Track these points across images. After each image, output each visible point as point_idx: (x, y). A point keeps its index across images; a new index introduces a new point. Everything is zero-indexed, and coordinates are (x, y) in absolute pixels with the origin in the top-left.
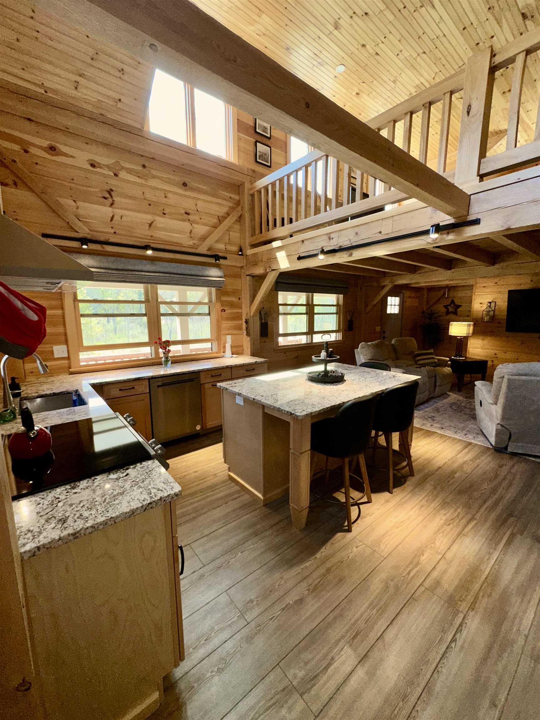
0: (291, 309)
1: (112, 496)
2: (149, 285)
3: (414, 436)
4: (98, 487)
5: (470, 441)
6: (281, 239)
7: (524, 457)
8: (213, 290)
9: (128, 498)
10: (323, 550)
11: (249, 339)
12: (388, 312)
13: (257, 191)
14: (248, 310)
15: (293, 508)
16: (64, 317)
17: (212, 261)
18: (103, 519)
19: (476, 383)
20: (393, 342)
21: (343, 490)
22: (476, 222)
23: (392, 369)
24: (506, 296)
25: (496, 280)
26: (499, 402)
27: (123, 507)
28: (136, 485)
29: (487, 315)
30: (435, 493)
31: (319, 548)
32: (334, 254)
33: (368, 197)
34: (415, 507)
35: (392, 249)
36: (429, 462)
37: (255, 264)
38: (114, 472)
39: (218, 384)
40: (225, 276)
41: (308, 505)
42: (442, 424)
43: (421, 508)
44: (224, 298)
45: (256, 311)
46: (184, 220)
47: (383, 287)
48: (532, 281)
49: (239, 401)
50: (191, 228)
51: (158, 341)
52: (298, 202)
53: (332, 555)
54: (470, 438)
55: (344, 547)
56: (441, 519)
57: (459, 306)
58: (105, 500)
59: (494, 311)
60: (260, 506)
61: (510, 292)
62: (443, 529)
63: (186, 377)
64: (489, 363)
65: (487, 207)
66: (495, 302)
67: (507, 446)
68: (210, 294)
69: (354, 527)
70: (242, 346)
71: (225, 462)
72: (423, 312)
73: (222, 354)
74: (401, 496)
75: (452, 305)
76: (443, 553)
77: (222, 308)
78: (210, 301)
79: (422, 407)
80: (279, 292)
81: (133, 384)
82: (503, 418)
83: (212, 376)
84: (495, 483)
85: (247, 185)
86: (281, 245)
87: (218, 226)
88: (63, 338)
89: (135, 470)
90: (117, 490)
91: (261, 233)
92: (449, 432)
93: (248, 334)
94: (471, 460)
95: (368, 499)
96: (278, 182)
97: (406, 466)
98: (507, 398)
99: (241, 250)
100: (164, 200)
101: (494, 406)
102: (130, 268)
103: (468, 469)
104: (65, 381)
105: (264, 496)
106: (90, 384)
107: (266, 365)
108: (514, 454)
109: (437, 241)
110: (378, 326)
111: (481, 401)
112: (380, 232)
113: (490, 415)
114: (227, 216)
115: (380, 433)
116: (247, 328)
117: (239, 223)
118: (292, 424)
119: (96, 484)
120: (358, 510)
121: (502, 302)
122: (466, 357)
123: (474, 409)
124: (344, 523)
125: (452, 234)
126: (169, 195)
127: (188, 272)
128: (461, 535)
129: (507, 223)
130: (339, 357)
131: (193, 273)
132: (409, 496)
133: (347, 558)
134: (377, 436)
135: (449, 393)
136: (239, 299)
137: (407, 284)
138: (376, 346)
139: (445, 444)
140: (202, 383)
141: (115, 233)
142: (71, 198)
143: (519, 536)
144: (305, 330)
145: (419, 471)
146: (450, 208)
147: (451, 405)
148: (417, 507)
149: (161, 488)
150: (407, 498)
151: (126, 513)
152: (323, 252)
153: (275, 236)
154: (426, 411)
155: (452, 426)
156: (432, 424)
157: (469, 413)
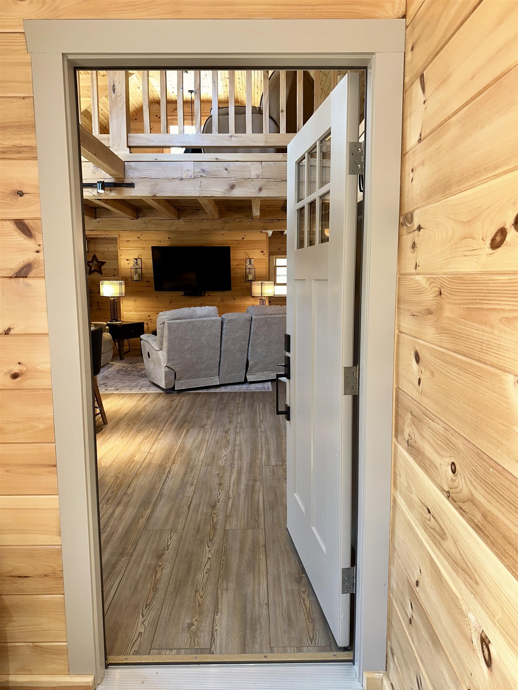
7: (186, 391)
19: (142, 337)
22: (131, 185)
24: (150, 252)
25: (138, 235)
26: (163, 347)
29: (136, 273)
30: (129, 428)
36: (116, 412)
42: (115, 387)
43: (123, 437)
48: (169, 238)
54: (144, 391)
56: (140, 438)
57: (103, 263)
59: (142, 268)
61: (153, 248)
62: (143, 442)
65: (138, 175)
66: (141, 259)
67: (174, 386)
74: (103, 437)
75: (95, 262)
76: (148, 451)
82: (169, 360)
84: (171, 410)
92: (124, 390)
94: (150, 403)
101: (161, 351)
103: (149, 408)
108: (180, 391)
109: (102, 195)
111: (148, 353)
113: (158, 362)
121: (148, 260)
122: (122, 321)
125: (115, 192)
135: (112, 363)
139: (124, 399)
145: (112, 418)
147: (118, 371)
148: (119, 438)
150: (108, 437)
155: (125, 386)
156: (106, 389)
157: (136, 374)
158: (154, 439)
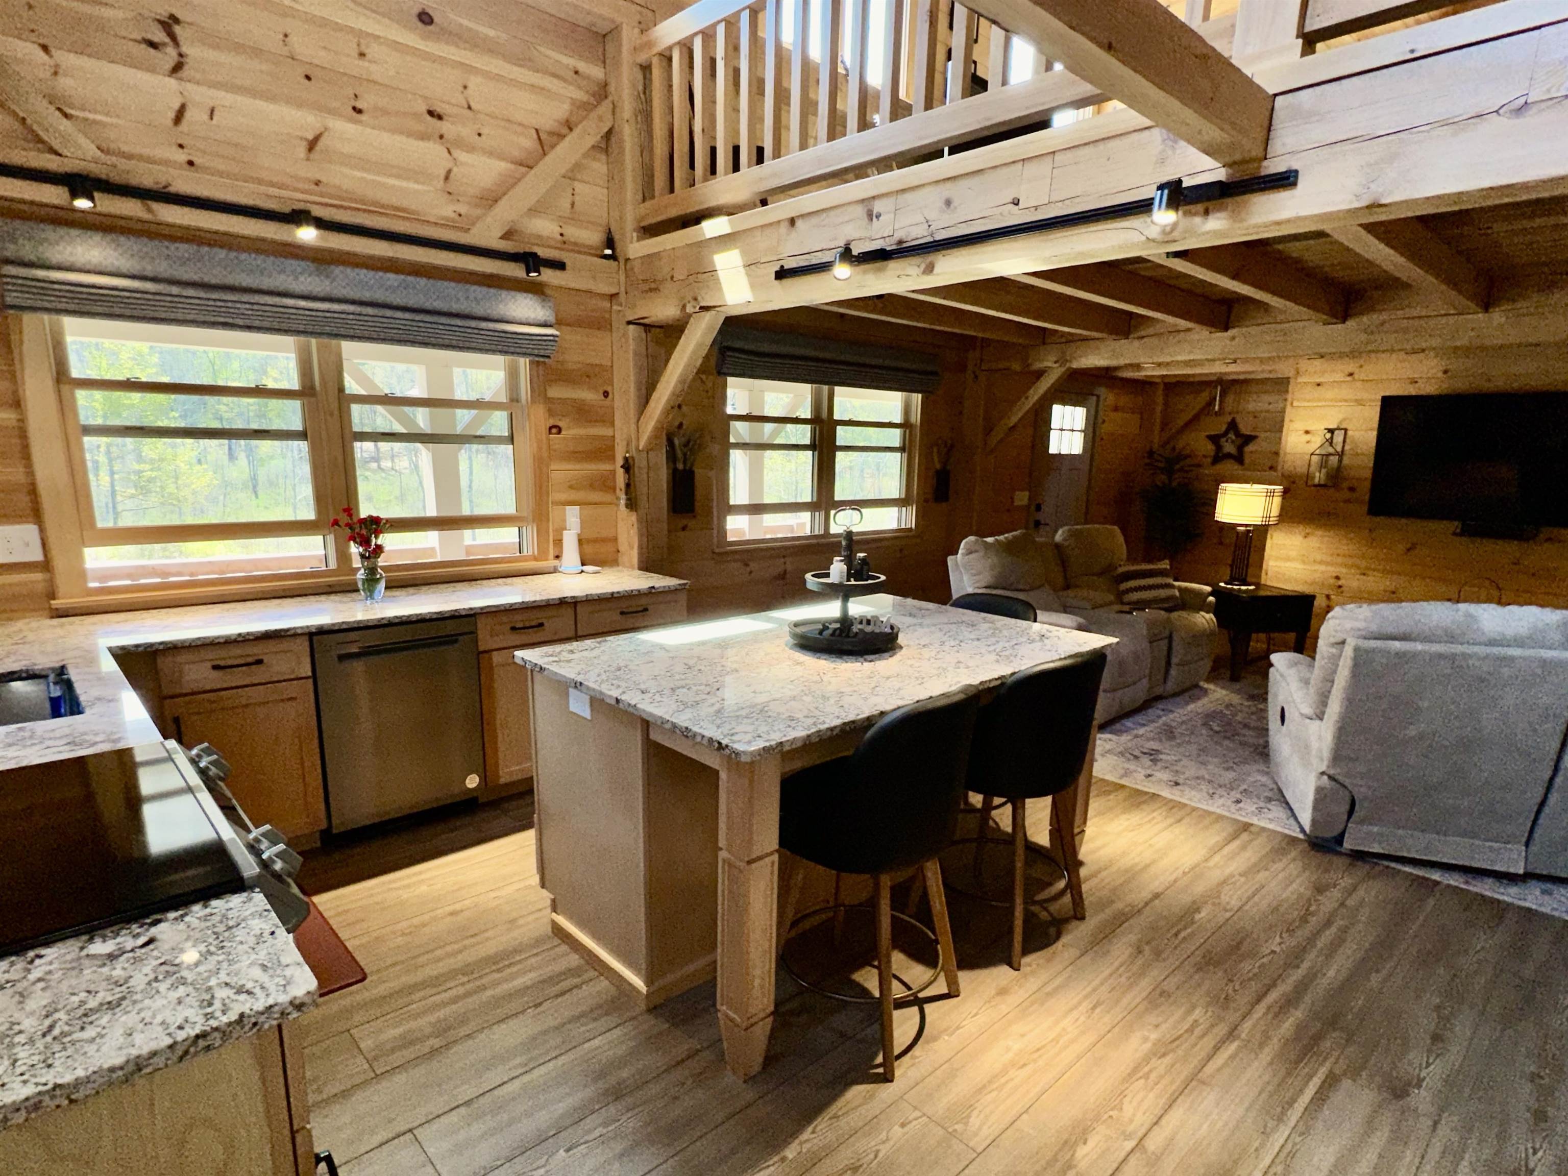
0: (775, 433)
1: (80, 1012)
2: (313, 341)
3: (1094, 805)
4: (41, 985)
5: (1246, 820)
6: (729, 211)
7: (1386, 863)
8: (523, 363)
9: (127, 1019)
10: (806, 1135)
11: (633, 517)
12: (1053, 450)
13: (661, 54)
14: (633, 426)
15: (727, 1016)
16: (22, 433)
17: (516, 271)
18: (29, 1090)
19: (1275, 658)
20: (1059, 537)
21: (876, 963)
22: (1286, 180)
23: (1041, 615)
24: (1376, 411)
25: (1351, 366)
26: (1328, 711)
27: (104, 1049)
28: (168, 974)
29: (1321, 466)
30: (1135, 968)
31: (794, 1134)
32: (878, 265)
33: (985, 89)
34: (1076, 1007)
35: (1048, 253)
36: (1132, 875)
37: (653, 288)
38: (108, 932)
39: (519, 654)
40: (559, 323)
41: (772, 1008)
42: (1176, 772)
43: (1094, 1008)
44: (555, 392)
45: (655, 436)
46: (423, 137)
47: (1039, 374)
48: (1445, 372)
49: (579, 706)
50: (449, 165)
51: (344, 519)
52: (782, 96)
53: (829, 1151)
54: (1248, 812)
55: (872, 1124)
56: (1146, 1039)
57: (1250, 439)
58: (51, 1028)
59: (1341, 455)
60: (638, 1010)
61: (1388, 403)
62: (1146, 1069)
63: (433, 631)
64: (1320, 602)
65: (1318, 133)
66: (1346, 430)
67: (1342, 835)
68: (513, 375)
69: (901, 1069)
70: (615, 540)
71: (543, 886)
72: (1151, 453)
73: (552, 563)
75: (1232, 436)
76: (1140, 1134)
77: (552, 422)
78: (514, 399)
79: (1128, 723)
80: (730, 380)
81: (257, 650)
82: (1337, 757)
83: (513, 629)
84: (1301, 937)
85: (629, 36)
86: (727, 230)
87: (537, 163)
88: (24, 500)
89: (182, 926)
90: (100, 995)
91: (672, 191)
92: (1193, 794)
93: (632, 504)
94: (1241, 874)
95: (949, 985)
96: (721, 30)
97: (1062, 893)
98: (1350, 701)
99: (610, 242)
100: (358, 67)
101: (1318, 722)
102: (246, 280)
103: (1232, 898)
104: (31, 636)
105: (649, 982)
106: (110, 649)
107: (683, 598)
108: (1359, 856)
109: (1176, 234)
110: (1022, 490)
111: (1283, 709)
112: (1016, 202)
113: (1304, 749)
114: (565, 130)
115: (997, 801)
116: (628, 485)
117: (604, 157)
118: (723, 775)
119: (32, 977)
120: (917, 1019)
122: (1258, 585)
123: (1264, 731)
124: (875, 1055)
125: (1218, 215)
126: (374, 50)
127: (438, 305)
128: (1194, 1083)
129: (1373, 186)
130: (883, 578)
131: (455, 307)
132: (1065, 975)
133: (872, 1156)
134: (988, 807)
135: (1206, 686)
136: (606, 394)
137: (1107, 369)
138: (1009, 548)
139: (1178, 829)
140: (481, 649)
141: (191, 163)
142: (33, 37)
143: (1346, 1083)
144: (806, 496)
145: (1104, 904)
146: (1212, 132)
147: (1209, 717)
148: (1083, 1006)
149: (249, 985)
150: (1058, 981)
151: (112, 1070)
152: (846, 254)
153: (713, 203)
154: (1136, 736)
155: (1203, 778)
156: (1149, 772)
157: (1251, 740)
158: (1186, 1071)
